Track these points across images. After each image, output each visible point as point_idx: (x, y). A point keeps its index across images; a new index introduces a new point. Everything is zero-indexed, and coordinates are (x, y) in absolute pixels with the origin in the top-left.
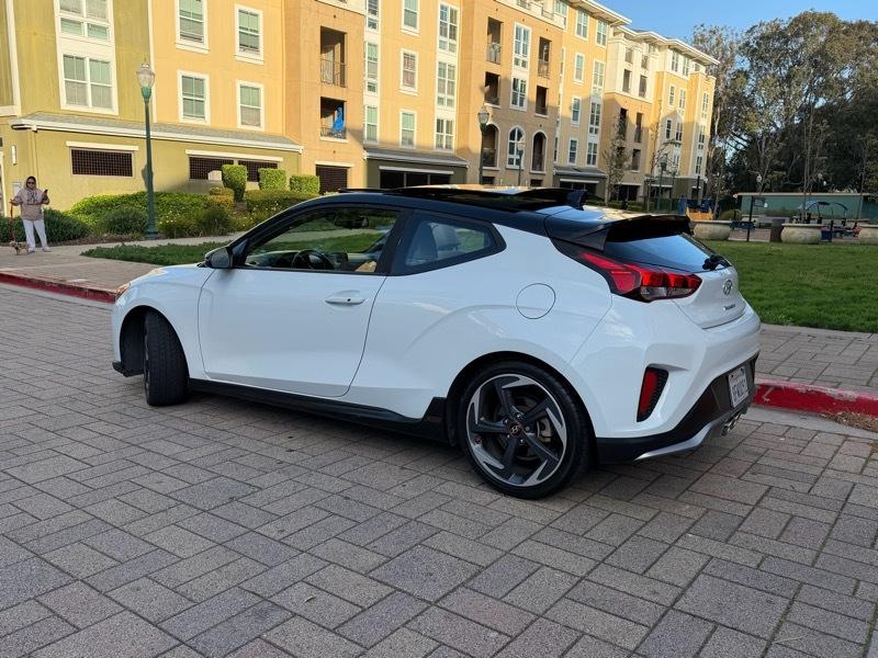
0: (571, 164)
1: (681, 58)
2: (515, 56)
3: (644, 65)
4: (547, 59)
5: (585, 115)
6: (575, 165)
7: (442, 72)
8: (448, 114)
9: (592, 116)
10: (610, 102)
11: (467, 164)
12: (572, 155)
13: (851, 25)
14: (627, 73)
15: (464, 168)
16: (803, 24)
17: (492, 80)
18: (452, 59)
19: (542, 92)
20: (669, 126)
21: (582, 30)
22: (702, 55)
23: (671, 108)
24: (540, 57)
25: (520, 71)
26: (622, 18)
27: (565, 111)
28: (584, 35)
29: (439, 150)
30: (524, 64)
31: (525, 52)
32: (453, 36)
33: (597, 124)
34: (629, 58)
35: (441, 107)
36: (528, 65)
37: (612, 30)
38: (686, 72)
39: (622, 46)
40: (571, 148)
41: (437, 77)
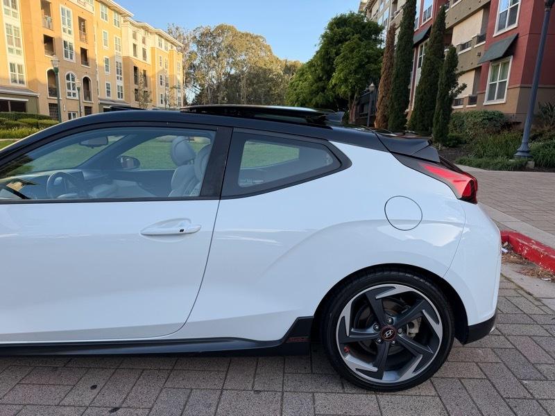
0: (109, 98)
1: (163, 40)
2: (62, 26)
3: (144, 42)
4: (84, 30)
5: (113, 67)
6: (110, 98)
7: (9, 30)
8: (19, 60)
9: (117, 69)
10: (126, 59)
11: (38, 95)
12: (108, 92)
13: (243, 34)
14: (135, 46)
15: (36, 97)
16: (222, 30)
17: (48, 41)
18: (17, 23)
19: (84, 52)
20: (161, 79)
21: (105, 17)
22: (174, 40)
23: (161, 68)
24: (80, 29)
25: (68, 35)
26: (128, 12)
27: (100, 62)
28: (106, 19)
29: (14, 84)
30: (70, 32)
31: (69, 25)
32: (14, 7)
33: (121, 74)
34: (135, 37)
35: (10, 54)
36: (73, 33)
37: (122, 19)
38: (166, 48)
39: (130, 30)
40: (109, 88)
41: (6, 34)
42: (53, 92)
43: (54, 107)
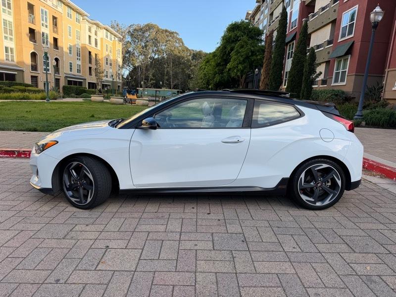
0: (71, 73)
1: (109, 33)
2: (42, 22)
3: (96, 34)
4: (56, 25)
5: (74, 52)
6: (72, 73)
7: (5, 24)
8: (11, 45)
9: (77, 53)
10: (84, 48)
11: (24, 69)
12: (71, 69)
13: (163, 30)
14: (90, 37)
15: (22, 71)
16: (149, 27)
17: (32, 31)
18: (10, 19)
19: (55, 40)
20: (107, 60)
21: (69, 16)
22: (117, 34)
23: (107, 53)
24: (53, 24)
25: (45, 29)
26: (86, 13)
27: (66, 50)
28: (71, 18)
29: (7, 62)
30: (46, 26)
31: (46, 21)
32: (9, 7)
33: (80, 56)
34: (90, 30)
35: (6, 41)
36: (48, 27)
37: (81, 17)
38: (111, 39)
39: (87, 25)
40: (70, 66)
41: (3, 26)
42: (34, 68)
43: (34, 78)
